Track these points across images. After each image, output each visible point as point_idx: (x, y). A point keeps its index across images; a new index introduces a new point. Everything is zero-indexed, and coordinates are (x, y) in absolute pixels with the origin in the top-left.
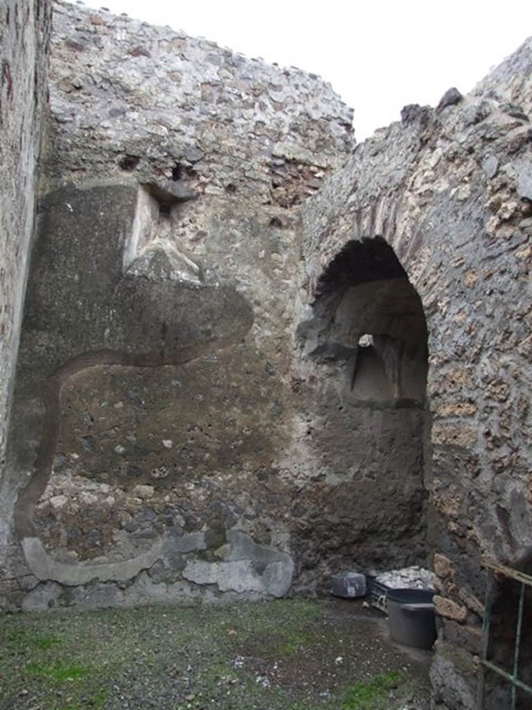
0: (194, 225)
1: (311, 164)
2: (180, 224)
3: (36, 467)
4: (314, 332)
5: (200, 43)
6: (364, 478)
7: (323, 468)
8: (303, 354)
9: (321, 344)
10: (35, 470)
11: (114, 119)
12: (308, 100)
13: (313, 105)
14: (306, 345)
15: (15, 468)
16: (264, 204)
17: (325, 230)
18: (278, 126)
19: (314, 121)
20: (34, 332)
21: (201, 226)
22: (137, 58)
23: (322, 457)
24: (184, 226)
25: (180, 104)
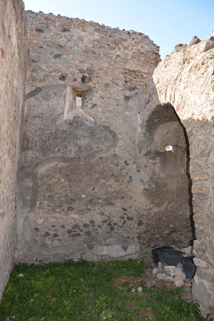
0: (91, 101)
1: (141, 72)
2: (86, 101)
3: (30, 207)
4: (145, 145)
5: (91, 24)
6: (170, 208)
8: (141, 155)
9: (148, 150)
10: (30, 209)
11: (56, 59)
12: (139, 44)
13: (141, 46)
14: (142, 151)
15: (22, 208)
16: (121, 90)
17: (148, 100)
18: (126, 56)
19: (142, 53)
20: (27, 151)
21: (94, 102)
22: (65, 33)
23: (151, 200)
24: (87, 102)
25: (83, 50)
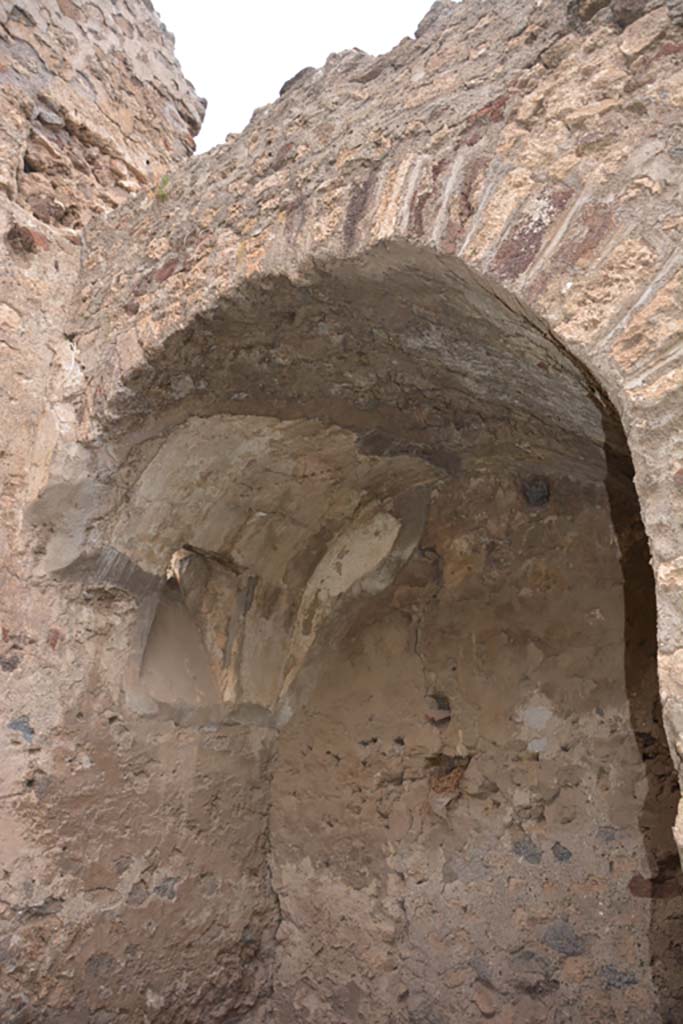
4: (77, 517)
7: (57, 879)
8: (40, 571)
9: (88, 550)
12: (132, 38)
13: (138, 50)
17: (160, 265)
18: (62, 44)
19: (136, 80)
23: (58, 850)
